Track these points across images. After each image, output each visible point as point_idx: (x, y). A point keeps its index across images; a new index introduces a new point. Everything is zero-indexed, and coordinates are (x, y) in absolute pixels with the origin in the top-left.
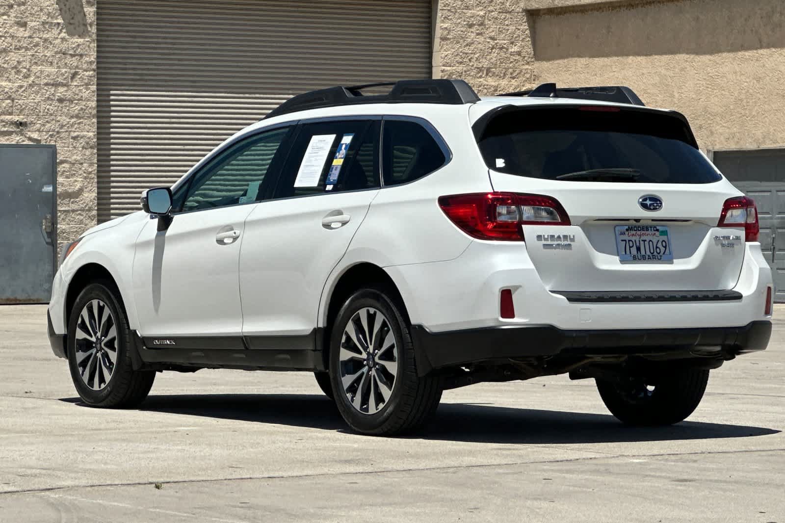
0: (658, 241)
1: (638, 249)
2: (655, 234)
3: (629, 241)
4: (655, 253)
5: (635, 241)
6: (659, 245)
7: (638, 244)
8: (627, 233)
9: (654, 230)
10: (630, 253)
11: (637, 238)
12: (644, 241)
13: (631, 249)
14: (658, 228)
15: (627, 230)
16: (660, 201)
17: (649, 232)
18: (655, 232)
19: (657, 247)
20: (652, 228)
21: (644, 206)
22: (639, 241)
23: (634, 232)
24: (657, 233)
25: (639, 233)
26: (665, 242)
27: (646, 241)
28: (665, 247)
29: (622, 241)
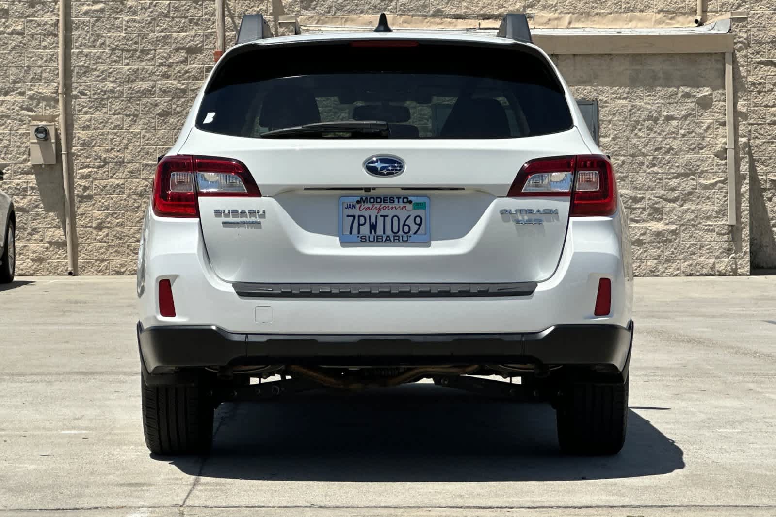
0: (409, 216)
1: (373, 227)
2: (405, 207)
3: (359, 216)
4: (401, 233)
5: (370, 216)
6: (410, 222)
7: (373, 220)
8: (358, 206)
9: (404, 202)
10: (359, 233)
11: (373, 213)
12: (384, 217)
13: (361, 227)
14: (410, 198)
15: (358, 202)
16: (399, 163)
17: (396, 204)
18: (404, 205)
19: (404, 225)
20: (401, 200)
21: (372, 170)
22: (377, 217)
23: (370, 205)
24: (409, 206)
25: (378, 205)
26: (421, 219)
27: (387, 216)
28: (420, 225)
29: (348, 216)
